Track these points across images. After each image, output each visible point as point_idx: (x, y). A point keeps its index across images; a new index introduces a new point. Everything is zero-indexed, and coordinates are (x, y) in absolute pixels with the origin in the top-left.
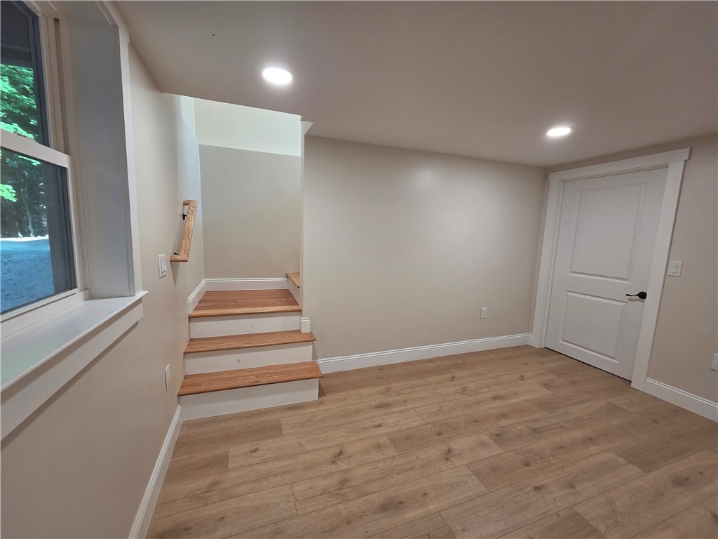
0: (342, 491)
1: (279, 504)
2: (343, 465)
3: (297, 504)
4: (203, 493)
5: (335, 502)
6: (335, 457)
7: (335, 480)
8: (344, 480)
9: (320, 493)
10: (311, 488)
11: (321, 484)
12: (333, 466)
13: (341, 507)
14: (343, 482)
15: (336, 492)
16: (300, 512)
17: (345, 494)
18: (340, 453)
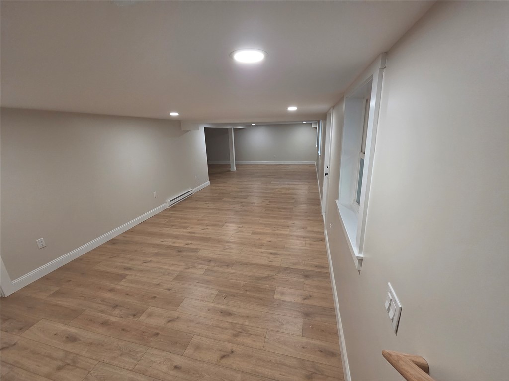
0: (240, 331)
1: (274, 340)
2: (229, 346)
3: (265, 336)
4: (316, 374)
5: (248, 327)
6: (228, 355)
7: (240, 339)
8: (235, 336)
9: (252, 336)
10: (254, 341)
11: (247, 341)
12: (234, 349)
13: (247, 324)
14: (236, 336)
15: (243, 332)
16: (266, 331)
17: (240, 329)
18: (223, 357)
